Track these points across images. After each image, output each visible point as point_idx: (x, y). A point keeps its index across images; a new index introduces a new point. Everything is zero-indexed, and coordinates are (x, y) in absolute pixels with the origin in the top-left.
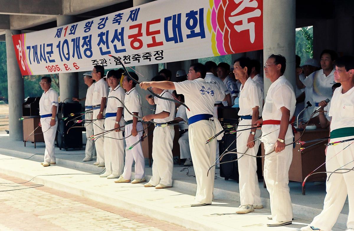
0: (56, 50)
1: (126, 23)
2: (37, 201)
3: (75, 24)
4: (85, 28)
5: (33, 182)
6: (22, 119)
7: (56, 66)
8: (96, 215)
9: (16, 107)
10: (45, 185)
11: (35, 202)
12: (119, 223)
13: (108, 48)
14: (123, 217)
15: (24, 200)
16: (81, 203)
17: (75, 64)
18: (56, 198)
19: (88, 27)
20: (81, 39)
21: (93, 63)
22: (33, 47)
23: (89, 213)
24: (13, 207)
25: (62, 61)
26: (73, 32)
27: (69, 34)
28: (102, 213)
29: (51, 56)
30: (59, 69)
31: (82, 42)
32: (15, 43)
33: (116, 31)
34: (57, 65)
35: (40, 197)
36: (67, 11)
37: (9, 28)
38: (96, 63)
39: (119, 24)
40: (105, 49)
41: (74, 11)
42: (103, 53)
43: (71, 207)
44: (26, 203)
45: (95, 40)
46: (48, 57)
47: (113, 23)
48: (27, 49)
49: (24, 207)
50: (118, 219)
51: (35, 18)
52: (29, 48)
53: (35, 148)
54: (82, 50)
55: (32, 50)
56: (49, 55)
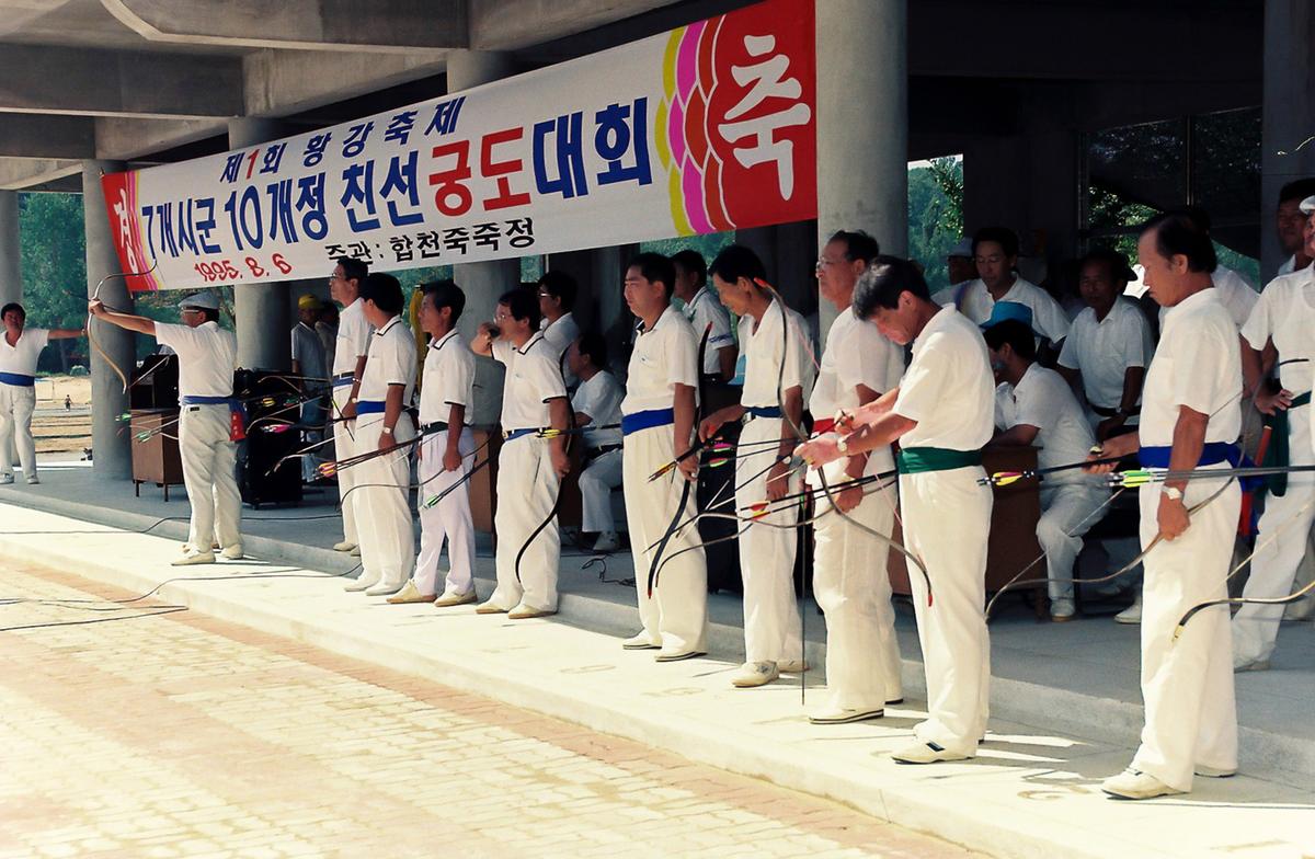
0: (222, 217)
1: (423, 140)
2: (166, 653)
3: (279, 143)
4: (306, 153)
5: (158, 597)
6: (126, 416)
7: (225, 262)
8: (334, 693)
9: (111, 383)
10: (193, 607)
11: (161, 656)
12: (399, 716)
13: (371, 210)
14: (412, 699)
15: (132, 649)
16: (295, 658)
17: (278, 259)
18: (223, 644)
19: (315, 151)
20: (295, 185)
21: (331, 253)
22: (160, 209)
23: (315, 687)
24: (97, 670)
25: (241, 248)
26: (272, 165)
27: (262, 171)
28: (351, 688)
29: (208, 236)
30: (233, 273)
31: (296, 193)
32: (110, 197)
33: (395, 161)
34: (228, 262)
35: (174, 640)
36: (257, 105)
37: (92, 156)
38: (337, 254)
39: (403, 142)
40: (362, 215)
41: (277, 106)
42: (357, 227)
43: (266, 671)
44: (135, 659)
45: (335, 188)
46: (201, 236)
47: (387, 139)
48: (144, 214)
49: (131, 669)
50: (399, 704)
51: (166, 125)
52: (147, 211)
53: (166, 500)
54: (298, 217)
55: (157, 217)
56: (202, 232)
